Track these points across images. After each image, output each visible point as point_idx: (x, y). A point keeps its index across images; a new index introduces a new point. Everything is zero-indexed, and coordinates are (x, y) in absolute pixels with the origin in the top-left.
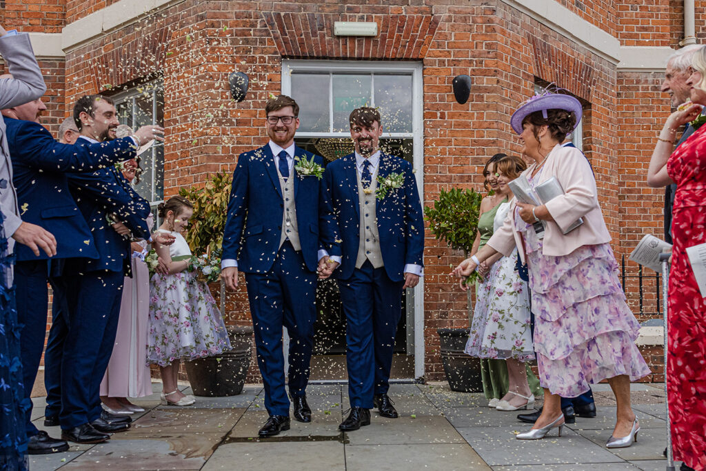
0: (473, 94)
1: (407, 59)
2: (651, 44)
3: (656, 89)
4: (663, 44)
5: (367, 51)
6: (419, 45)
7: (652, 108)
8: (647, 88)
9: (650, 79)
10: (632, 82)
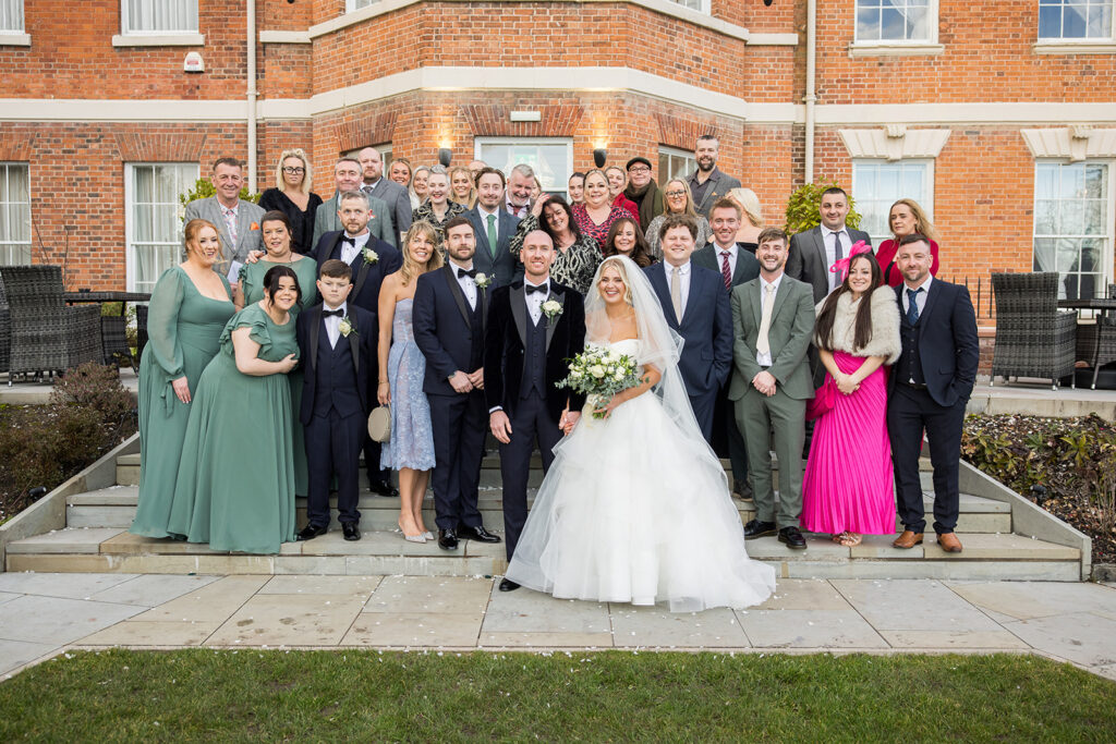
0: (608, 161)
1: (561, 136)
2: (776, 101)
3: (779, 138)
4: (787, 101)
5: (534, 131)
6: (571, 126)
7: (775, 154)
8: (772, 138)
9: (775, 130)
10: (760, 133)
